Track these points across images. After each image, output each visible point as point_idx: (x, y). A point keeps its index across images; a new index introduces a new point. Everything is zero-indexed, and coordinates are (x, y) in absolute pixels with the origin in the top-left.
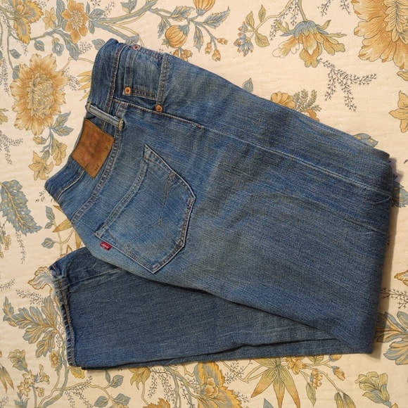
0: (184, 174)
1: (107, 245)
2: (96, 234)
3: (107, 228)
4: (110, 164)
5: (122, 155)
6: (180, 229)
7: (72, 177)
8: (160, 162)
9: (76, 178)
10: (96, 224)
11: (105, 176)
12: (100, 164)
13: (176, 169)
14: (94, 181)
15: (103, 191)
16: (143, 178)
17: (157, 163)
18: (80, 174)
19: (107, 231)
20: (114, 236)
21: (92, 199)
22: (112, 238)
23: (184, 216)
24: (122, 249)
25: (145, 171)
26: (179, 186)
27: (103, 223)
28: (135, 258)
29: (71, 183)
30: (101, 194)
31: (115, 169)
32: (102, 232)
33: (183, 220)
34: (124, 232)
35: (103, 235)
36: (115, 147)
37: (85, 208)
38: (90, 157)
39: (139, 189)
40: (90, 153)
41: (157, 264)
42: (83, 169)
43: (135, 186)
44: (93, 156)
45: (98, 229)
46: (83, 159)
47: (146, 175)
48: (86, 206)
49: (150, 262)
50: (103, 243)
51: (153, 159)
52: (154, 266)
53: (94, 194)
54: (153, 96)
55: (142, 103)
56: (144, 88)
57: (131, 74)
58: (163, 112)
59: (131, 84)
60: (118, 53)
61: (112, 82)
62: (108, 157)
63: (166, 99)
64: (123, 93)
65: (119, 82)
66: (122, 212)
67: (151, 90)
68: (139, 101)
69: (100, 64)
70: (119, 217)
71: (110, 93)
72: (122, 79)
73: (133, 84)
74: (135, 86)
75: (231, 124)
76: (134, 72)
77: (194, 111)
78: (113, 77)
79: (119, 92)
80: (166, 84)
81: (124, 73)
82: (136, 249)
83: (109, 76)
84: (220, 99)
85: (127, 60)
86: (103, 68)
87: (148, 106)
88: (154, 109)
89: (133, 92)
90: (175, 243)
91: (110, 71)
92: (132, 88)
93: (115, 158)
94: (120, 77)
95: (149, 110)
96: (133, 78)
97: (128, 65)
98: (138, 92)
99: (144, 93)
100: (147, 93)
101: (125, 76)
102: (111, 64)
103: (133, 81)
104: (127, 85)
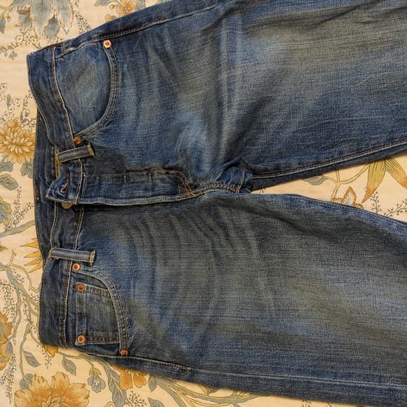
54: (114, 339)
55: (102, 350)
56: (101, 334)
57: (85, 320)
58: (129, 355)
59: (84, 332)
60: (64, 300)
64: (76, 344)
65: (70, 330)
67: (110, 334)
68: (97, 349)
72: (74, 327)
73: (87, 331)
74: (89, 333)
76: (87, 317)
78: (62, 326)
81: (75, 320)
83: (57, 324)
85: (78, 305)
87: (109, 352)
88: (118, 354)
89: (87, 339)
91: (58, 320)
92: (87, 335)
94: (70, 325)
95: (112, 357)
96: (87, 325)
97: (79, 311)
98: (94, 339)
99: (102, 339)
100: (105, 339)
101: (77, 323)
102: (58, 312)
103: (87, 327)
104: (80, 333)
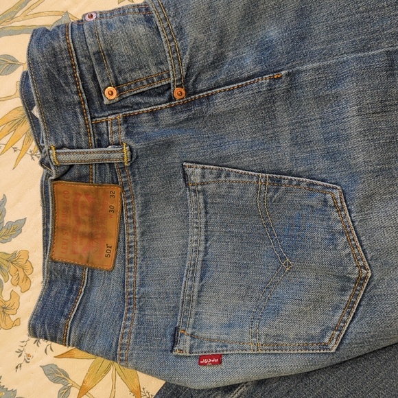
0: (287, 167)
1: (212, 357)
2: (177, 353)
3: (189, 331)
4: (131, 231)
5: (146, 205)
6: (348, 251)
7: (70, 291)
8: (228, 175)
9: (78, 290)
10: (165, 336)
11: (131, 256)
12: (112, 242)
13: (266, 167)
14: (115, 275)
15: (142, 279)
16: (203, 220)
17: (223, 178)
18: (81, 279)
19: (192, 336)
20: (214, 337)
21: (130, 304)
22: (211, 340)
23: (339, 227)
24: (246, 346)
25: (202, 206)
26: (287, 191)
27: (176, 329)
28: (279, 347)
29: (74, 301)
30: (142, 285)
31: (143, 234)
32: (185, 343)
33: (342, 233)
34: (225, 320)
35: (191, 347)
36: (128, 198)
37: (128, 323)
38: (85, 241)
39: (206, 241)
40: (83, 235)
41: (329, 334)
42: (82, 268)
43: (195, 239)
44: (91, 237)
45: (175, 342)
46: (74, 253)
47: (207, 213)
48: (128, 319)
49: (313, 338)
50: (201, 358)
51: (210, 178)
52: (326, 340)
53: (130, 293)
54: (161, 78)
55: (146, 100)
56: (138, 74)
57: (107, 62)
58: (188, 95)
59: (112, 80)
60: (66, 39)
61: (77, 93)
62: (121, 223)
63: (188, 68)
64: (106, 102)
65: (91, 85)
66: (199, 291)
67: (154, 70)
68: (139, 99)
69: (42, 72)
70: (199, 303)
71: (82, 113)
72: (94, 78)
73: (115, 77)
74: (120, 79)
75: (334, 40)
76: (109, 56)
77: (249, 61)
78: (75, 83)
79: (97, 104)
80: (179, 44)
81: (92, 66)
82: (273, 332)
83: (67, 84)
84: (289, 15)
85: (89, 40)
86: (50, 77)
87: (158, 100)
88: (171, 99)
89: (120, 91)
90: (349, 280)
91: (65, 77)
92: (117, 85)
93: (137, 218)
94: (88, 77)
95: (163, 106)
96: (112, 67)
97: (94, 49)
98: (129, 86)
99: (142, 83)
100: (147, 80)
101: (97, 69)
102: (61, 64)
103: (114, 71)
104: (107, 83)
